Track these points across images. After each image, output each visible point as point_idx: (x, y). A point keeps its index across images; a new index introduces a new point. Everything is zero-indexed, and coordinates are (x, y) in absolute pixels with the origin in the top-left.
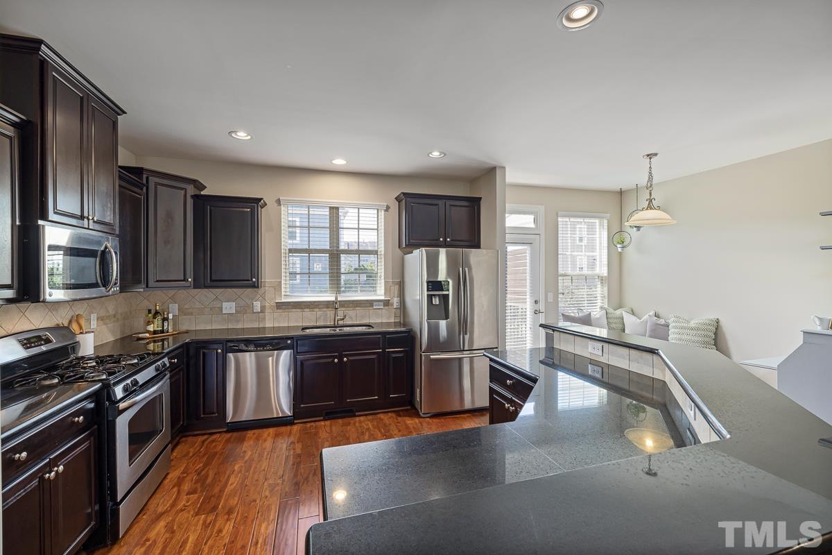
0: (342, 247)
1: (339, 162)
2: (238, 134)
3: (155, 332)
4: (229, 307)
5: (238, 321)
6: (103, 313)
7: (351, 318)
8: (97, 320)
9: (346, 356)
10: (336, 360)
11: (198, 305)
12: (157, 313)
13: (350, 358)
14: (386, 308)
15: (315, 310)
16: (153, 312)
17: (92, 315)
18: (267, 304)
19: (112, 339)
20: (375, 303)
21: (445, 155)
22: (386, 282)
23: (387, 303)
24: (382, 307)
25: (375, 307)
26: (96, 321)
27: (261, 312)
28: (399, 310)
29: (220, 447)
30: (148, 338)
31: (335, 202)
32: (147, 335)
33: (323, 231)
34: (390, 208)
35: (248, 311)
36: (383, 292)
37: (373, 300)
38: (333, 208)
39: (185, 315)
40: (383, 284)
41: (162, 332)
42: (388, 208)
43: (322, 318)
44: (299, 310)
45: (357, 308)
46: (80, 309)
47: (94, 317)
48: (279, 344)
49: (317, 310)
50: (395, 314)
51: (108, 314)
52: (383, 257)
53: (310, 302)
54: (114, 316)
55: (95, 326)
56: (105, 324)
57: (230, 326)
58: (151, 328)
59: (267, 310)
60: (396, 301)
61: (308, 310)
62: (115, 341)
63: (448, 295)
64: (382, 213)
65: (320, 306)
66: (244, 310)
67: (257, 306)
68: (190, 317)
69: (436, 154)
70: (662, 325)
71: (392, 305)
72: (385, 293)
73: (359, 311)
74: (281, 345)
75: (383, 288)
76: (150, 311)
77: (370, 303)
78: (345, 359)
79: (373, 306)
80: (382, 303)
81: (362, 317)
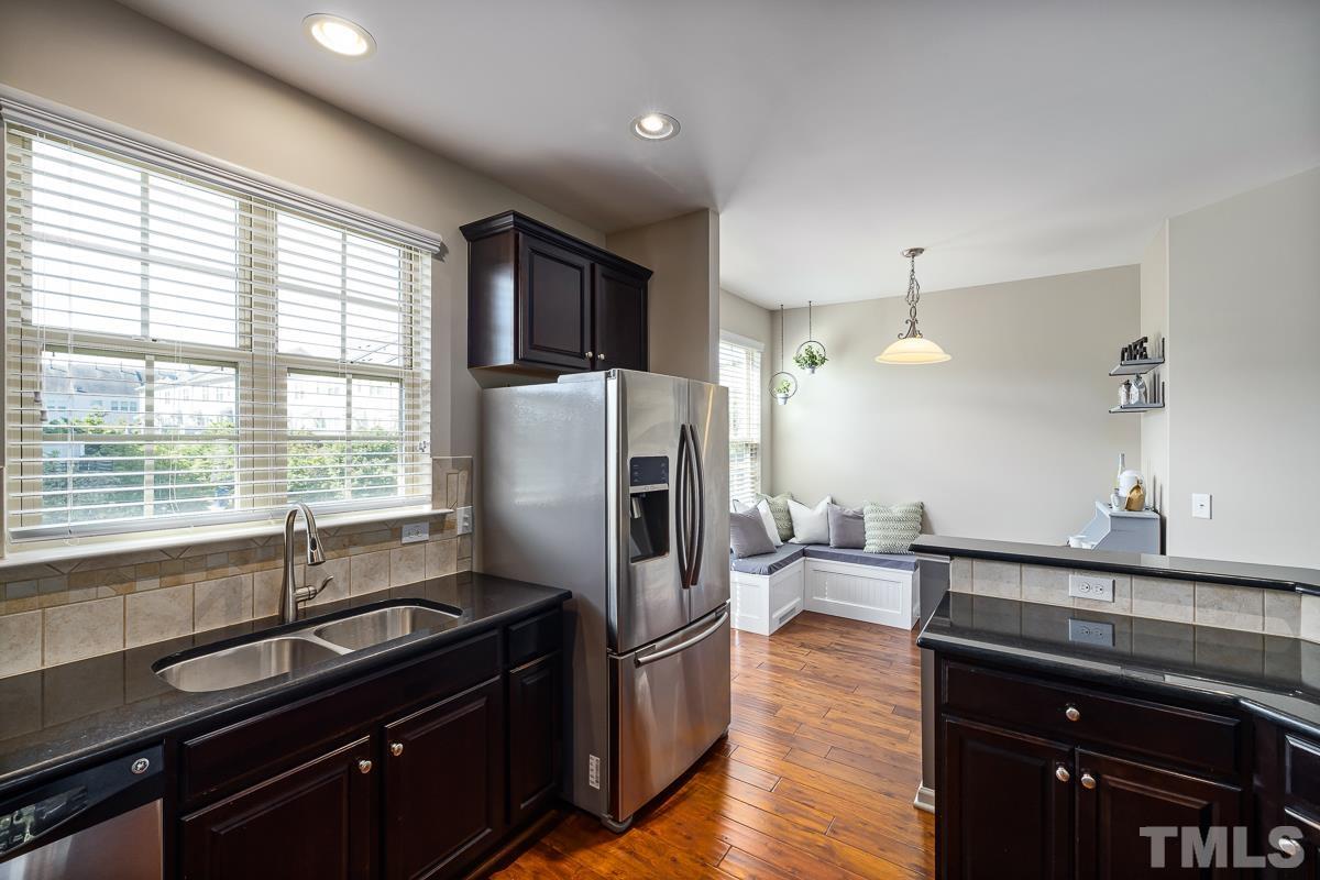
0: (289, 348)
9: (396, 735)
10: (365, 763)
13: (411, 736)
14: (437, 537)
15: (188, 577)
20: (405, 528)
22: (436, 464)
23: (437, 524)
24: (426, 537)
25: (405, 540)
28: (468, 540)
34: (447, 252)
36: (428, 491)
37: (398, 520)
40: (428, 470)
42: (442, 252)
45: (353, 550)
49: (200, 576)
50: (460, 551)
52: (427, 387)
53: (163, 551)
60: (462, 516)
61: (156, 582)
63: (666, 493)
64: (426, 263)
65: (211, 561)
70: (851, 517)
71: (453, 527)
72: (434, 496)
73: (359, 557)
75: (428, 480)
77: (391, 530)
78: (398, 747)
79: (401, 538)
80: (426, 525)
81: (365, 576)
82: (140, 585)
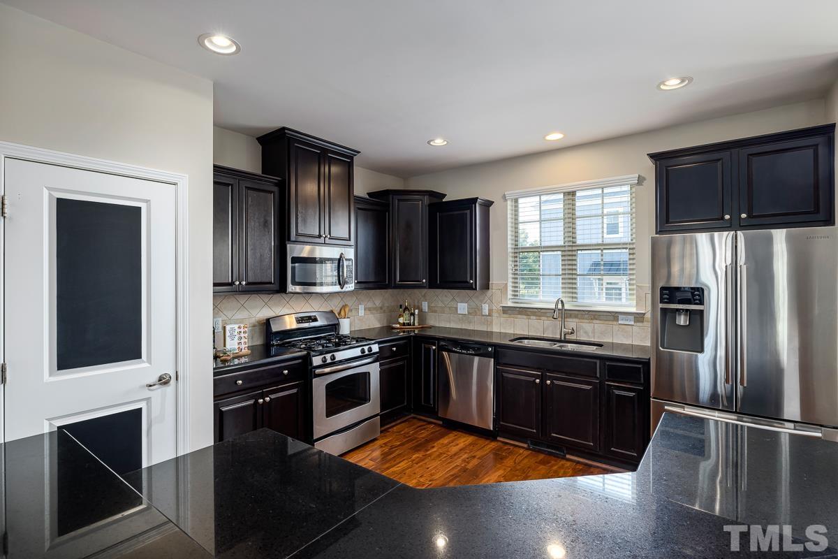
0: (580, 241)
1: (555, 137)
2: (436, 141)
3: (404, 324)
4: (463, 308)
5: (470, 322)
6: (370, 305)
7: (586, 332)
8: (365, 310)
9: (551, 378)
10: (538, 381)
11: (440, 304)
12: (406, 309)
13: (554, 382)
14: (639, 324)
15: (543, 318)
16: (403, 307)
17: (360, 306)
18: (494, 308)
19: (378, 325)
20: (620, 317)
21: (691, 80)
22: (639, 288)
23: (639, 317)
24: (632, 323)
25: (620, 322)
26: (363, 311)
27: (489, 315)
29: (423, 435)
30: (398, 328)
31: (569, 185)
32: (398, 326)
33: (554, 224)
34: (645, 179)
35: (478, 313)
36: (634, 301)
37: (617, 312)
38: (569, 193)
39: (432, 312)
40: (635, 291)
41: (409, 324)
42: (641, 180)
43: (551, 329)
44: (525, 317)
45: (595, 321)
46: (350, 302)
47: (361, 307)
48: (479, 349)
49: (546, 318)
51: (375, 306)
54: (381, 308)
55: (363, 314)
56: (372, 313)
57: (464, 327)
58: (401, 320)
59: (495, 315)
61: (534, 318)
62: (382, 328)
63: (702, 312)
66: (475, 311)
67: (486, 309)
68: (435, 314)
69: (673, 83)
71: (649, 321)
72: (638, 304)
73: (598, 325)
74: (482, 352)
75: (636, 296)
76: (401, 306)
77: (614, 316)
78: (549, 382)
79: (618, 320)
80: (632, 317)
81: (601, 333)
82: (532, 317)
